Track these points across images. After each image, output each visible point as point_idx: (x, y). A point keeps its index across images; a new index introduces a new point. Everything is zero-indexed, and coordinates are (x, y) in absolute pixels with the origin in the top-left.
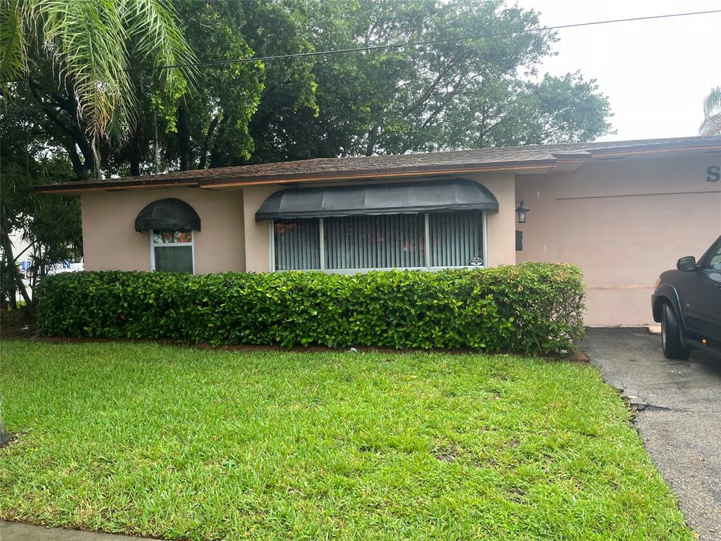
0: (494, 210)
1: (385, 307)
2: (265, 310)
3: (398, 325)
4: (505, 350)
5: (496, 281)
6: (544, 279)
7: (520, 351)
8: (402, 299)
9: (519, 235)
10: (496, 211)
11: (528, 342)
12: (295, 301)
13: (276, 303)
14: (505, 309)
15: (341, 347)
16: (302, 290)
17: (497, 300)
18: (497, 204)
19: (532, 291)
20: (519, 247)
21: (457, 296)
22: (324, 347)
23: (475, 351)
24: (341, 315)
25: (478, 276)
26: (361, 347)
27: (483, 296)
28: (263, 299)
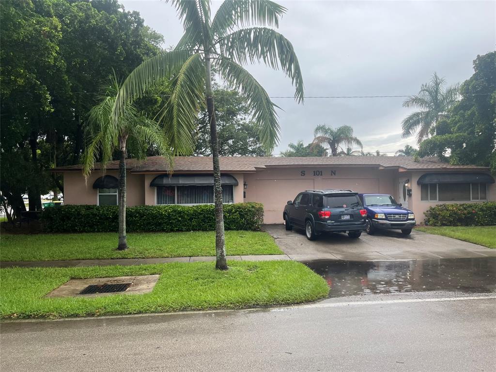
0: (237, 185)
1: (204, 216)
2: (162, 218)
3: (208, 222)
4: (241, 229)
5: (239, 208)
6: (253, 207)
7: (246, 229)
8: (210, 214)
9: (244, 193)
10: (238, 185)
11: (248, 226)
12: (173, 215)
13: (166, 216)
14: (242, 216)
15: (188, 230)
16: (175, 211)
17: (239, 213)
18: (238, 183)
19: (250, 211)
20: (244, 197)
21: (227, 212)
22: (182, 231)
23: (232, 229)
24: (189, 220)
25: (234, 206)
26: (194, 230)
27: (235, 212)
28: (162, 214)
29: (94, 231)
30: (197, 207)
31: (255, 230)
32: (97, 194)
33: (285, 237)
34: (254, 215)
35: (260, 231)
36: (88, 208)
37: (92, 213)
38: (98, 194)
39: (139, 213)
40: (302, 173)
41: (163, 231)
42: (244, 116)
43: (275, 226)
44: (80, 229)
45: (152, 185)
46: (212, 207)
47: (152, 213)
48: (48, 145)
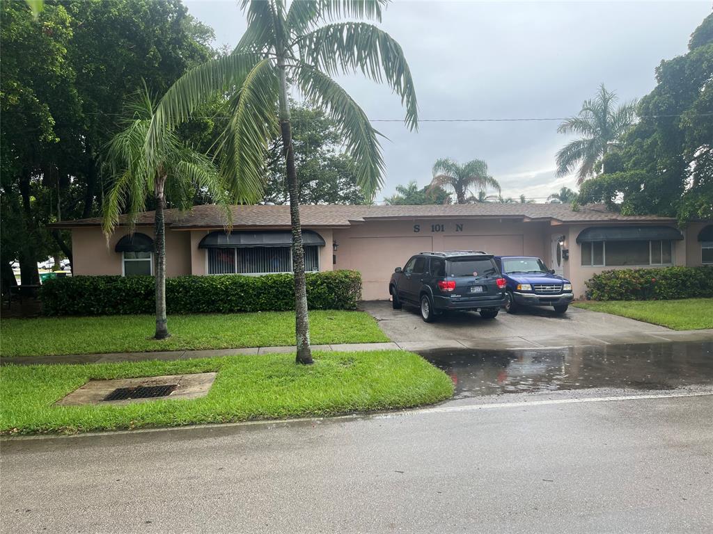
0: (323, 245)
1: (277, 290)
2: (217, 294)
3: (283, 299)
4: (330, 308)
5: (327, 278)
6: (346, 277)
7: (337, 308)
8: (286, 287)
9: (334, 257)
10: (324, 246)
11: (340, 304)
12: (232, 289)
13: (222, 290)
14: (331, 290)
15: (254, 310)
16: (235, 283)
17: (327, 286)
18: (324, 243)
19: (342, 282)
20: (334, 263)
21: (310, 285)
22: (245, 311)
23: (318, 309)
24: (255, 295)
25: (319, 276)
26: (263, 310)
27: (322, 284)
28: (216, 288)
29: (118, 313)
30: (267, 277)
31: (350, 309)
32: (121, 260)
33: (392, 318)
34: (348, 288)
35: (357, 310)
36: (110, 280)
37: (114, 287)
38: (124, 260)
39: (182, 286)
40: (415, 227)
41: (219, 311)
42: (332, 146)
43: (377, 303)
44: (98, 310)
45: (201, 246)
46: (288, 277)
47: (203, 287)
48: (46, 190)
